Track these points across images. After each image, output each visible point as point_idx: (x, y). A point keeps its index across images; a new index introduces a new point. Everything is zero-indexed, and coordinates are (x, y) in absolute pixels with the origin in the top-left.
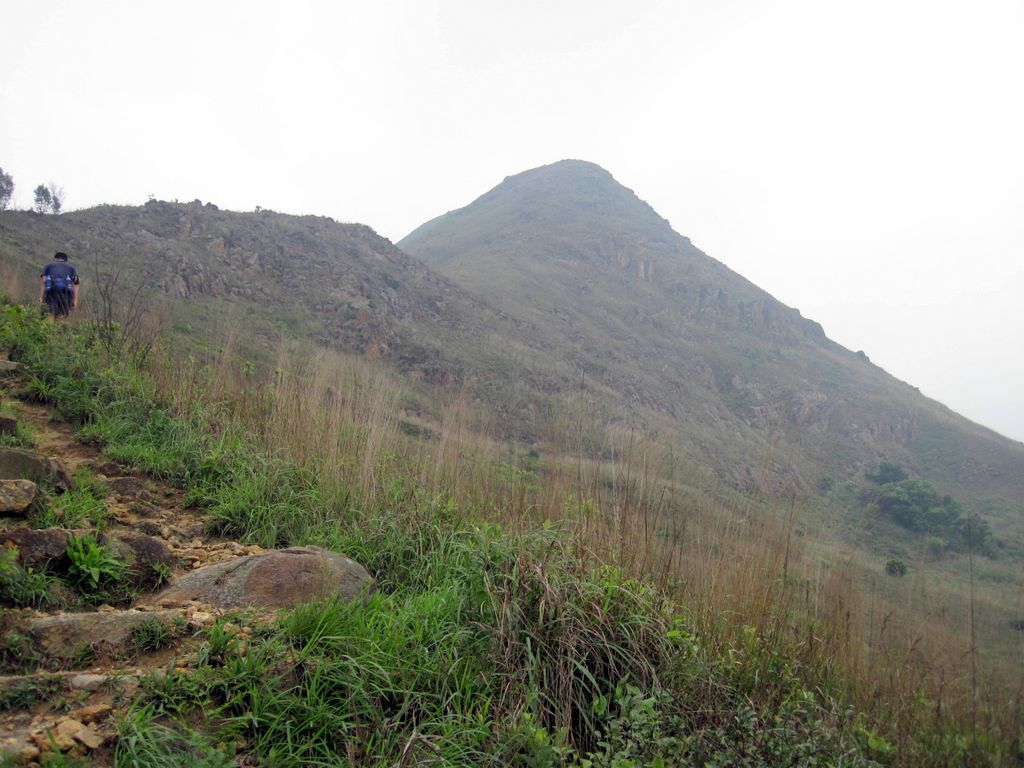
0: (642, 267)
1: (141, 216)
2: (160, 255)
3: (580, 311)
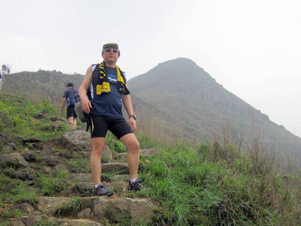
0: (206, 95)
1: (36, 75)
2: (43, 89)
3: (184, 110)
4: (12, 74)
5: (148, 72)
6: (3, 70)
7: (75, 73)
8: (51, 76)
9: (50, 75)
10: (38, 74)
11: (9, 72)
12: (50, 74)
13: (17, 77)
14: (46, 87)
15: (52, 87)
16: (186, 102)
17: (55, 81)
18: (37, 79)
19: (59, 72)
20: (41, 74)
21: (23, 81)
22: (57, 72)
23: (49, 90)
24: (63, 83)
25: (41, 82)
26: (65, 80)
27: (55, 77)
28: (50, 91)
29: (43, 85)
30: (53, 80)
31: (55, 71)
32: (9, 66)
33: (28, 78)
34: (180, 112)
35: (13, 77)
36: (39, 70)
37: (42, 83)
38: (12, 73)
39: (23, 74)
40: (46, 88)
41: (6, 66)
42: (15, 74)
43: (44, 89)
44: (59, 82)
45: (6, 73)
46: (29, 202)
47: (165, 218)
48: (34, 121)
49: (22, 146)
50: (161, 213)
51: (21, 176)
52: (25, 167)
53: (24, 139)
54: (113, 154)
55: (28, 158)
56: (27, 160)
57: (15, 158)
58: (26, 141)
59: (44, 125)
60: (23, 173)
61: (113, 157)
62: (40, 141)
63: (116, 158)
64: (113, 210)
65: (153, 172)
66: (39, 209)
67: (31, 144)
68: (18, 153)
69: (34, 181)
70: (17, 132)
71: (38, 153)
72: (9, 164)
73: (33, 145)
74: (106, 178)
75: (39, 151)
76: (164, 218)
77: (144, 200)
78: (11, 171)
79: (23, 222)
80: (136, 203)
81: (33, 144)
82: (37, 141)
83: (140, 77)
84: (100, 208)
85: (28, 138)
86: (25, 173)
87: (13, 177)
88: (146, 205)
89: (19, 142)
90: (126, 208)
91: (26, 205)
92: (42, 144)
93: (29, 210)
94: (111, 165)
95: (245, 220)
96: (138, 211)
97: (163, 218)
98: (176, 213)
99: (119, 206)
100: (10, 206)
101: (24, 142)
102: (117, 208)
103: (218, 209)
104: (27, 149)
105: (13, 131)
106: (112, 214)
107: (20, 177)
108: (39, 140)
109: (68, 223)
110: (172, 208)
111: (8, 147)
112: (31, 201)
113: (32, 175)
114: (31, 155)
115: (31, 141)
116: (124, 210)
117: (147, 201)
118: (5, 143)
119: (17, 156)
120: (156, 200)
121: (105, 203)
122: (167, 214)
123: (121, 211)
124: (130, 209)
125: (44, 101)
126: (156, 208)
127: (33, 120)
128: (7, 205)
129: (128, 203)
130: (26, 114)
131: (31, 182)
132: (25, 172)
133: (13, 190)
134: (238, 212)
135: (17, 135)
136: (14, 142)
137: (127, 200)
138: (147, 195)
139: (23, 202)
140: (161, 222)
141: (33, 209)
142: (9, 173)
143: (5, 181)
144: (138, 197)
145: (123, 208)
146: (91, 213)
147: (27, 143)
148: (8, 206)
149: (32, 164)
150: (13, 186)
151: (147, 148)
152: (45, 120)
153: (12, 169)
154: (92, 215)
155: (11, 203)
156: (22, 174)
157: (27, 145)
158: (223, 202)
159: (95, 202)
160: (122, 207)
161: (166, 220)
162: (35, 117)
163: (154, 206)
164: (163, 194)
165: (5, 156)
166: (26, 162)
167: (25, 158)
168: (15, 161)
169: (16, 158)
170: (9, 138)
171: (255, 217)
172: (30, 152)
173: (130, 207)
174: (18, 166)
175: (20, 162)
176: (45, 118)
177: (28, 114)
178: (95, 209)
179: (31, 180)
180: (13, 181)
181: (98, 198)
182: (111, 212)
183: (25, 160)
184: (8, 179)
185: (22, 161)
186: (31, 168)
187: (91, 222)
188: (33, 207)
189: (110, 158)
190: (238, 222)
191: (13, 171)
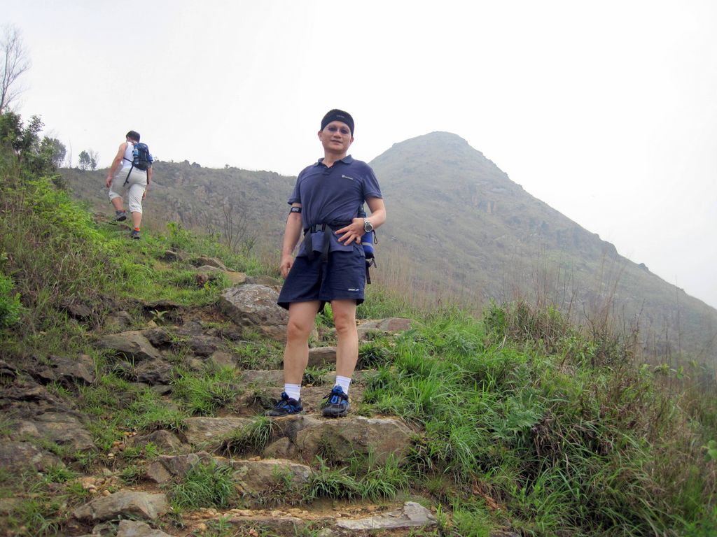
0: (489, 205)
2: (163, 198)
3: (446, 236)
4: (100, 170)
6: (81, 161)
7: (227, 165)
8: (177, 173)
9: (176, 170)
11: (94, 165)
12: (175, 168)
14: (168, 194)
15: (181, 194)
16: (449, 220)
17: (187, 182)
19: (194, 163)
20: (159, 169)
22: (191, 163)
23: (175, 200)
24: (203, 187)
25: (158, 185)
26: (206, 181)
27: (187, 174)
28: (177, 202)
29: (162, 191)
30: (183, 180)
31: (186, 162)
32: (94, 155)
34: (437, 240)
35: (103, 175)
37: (161, 186)
38: (100, 168)
40: (170, 197)
41: (89, 154)
43: (166, 199)
44: (195, 185)
45: (89, 168)
46: (170, 427)
47: (433, 455)
48: (162, 267)
49: (141, 318)
50: (425, 445)
51: (146, 377)
52: (152, 359)
53: (147, 304)
54: (319, 330)
55: (156, 342)
56: (155, 346)
57: (133, 342)
58: (150, 308)
59: (179, 275)
60: (149, 371)
61: (320, 335)
62: (177, 307)
63: (325, 339)
64: (332, 441)
65: (404, 365)
66: (189, 442)
67: (160, 314)
68: (137, 332)
69: (170, 386)
70: (130, 290)
71: (175, 330)
72: (122, 354)
73: (163, 315)
74: (311, 377)
75: (176, 327)
76: (431, 455)
77: (389, 420)
78: (125, 366)
79: (165, 466)
80: (377, 425)
81: (163, 312)
82: (172, 308)
84: (307, 437)
85: (154, 301)
86: (152, 371)
87: (131, 379)
88: (397, 430)
89: (136, 310)
90: (357, 436)
91: (166, 434)
92: (181, 313)
93: (170, 443)
94: (319, 353)
95: (586, 455)
96: (380, 442)
97: (428, 454)
98: (453, 443)
99: (344, 433)
100: (133, 436)
101: (147, 310)
102: (341, 438)
103: (533, 434)
104: (152, 324)
105: (125, 289)
106: (330, 448)
107: (144, 378)
108: (176, 304)
109: (249, 466)
110: (445, 434)
111: (117, 321)
112: (175, 425)
113: (166, 375)
114: (162, 336)
115: (161, 307)
116: (354, 440)
117: (397, 423)
118: (111, 312)
119: (136, 338)
120: (412, 419)
121: (318, 427)
122: (438, 447)
123: (347, 442)
124: (366, 438)
125: (173, 225)
126: (413, 434)
127: (157, 264)
128: (127, 433)
129: (361, 427)
130: (144, 254)
131: (165, 388)
132: (153, 369)
133: (135, 405)
134: (572, 441)
135: (131, 296)
136: (128, 311)
137: (358, 421)
138: (396, 411)
139: (159, 428)
140: (426, 463)
141: (178, 441)
142: (122, 371)
143: (117, 387)
144: (378, 413)
145: (353, 436)
146: (290, 446)
147: (152, 312)
148: (128, 436)
149: (164, 352)
150: (134, 398)
151: (384, 316)
152: (181, 265)
153: (129, 364)
154: (292, 450)
155: (133, 430)
156: (148, 374)
157: (151, 316)
158: (543, 423)
159: (298, 425)
160: (350, 435)
161: (434, 458)
162: (160, 258)
163: (411, 431)
164: (426, 407)
165: (113, 337)
166: (154, 349)
167: (151, 342)
168: (133, 347)
169: (135, 341)
170: (118, 302)
171: (606, 449)
172: (159, 329)
173: (365, 433)
174: (138, 358)
175: (143, 350)
176: (181, 260)
177: (146, 253)
178: (298, 439)
179: (165, 383)
180: (134, 388)
181: (303, 419)
182: (329, 445)
183: (151, 346)
184: (121, 383)
185: (147, 348)
186: (164, 360)
187: (293, 464)
188: (179, 437)
189: (314, 339)
190: (572, 459)
191: (129, 368)
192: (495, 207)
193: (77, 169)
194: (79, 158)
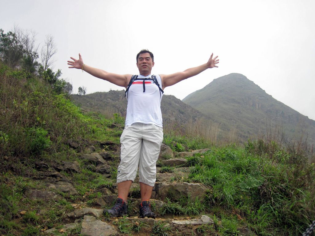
0: (257, 105)
1: (108, 95)
3: (238, 119)
4: (87, 95)
5: (204, 87)
6: (79, 91)
8: (120, 95)
9: (119, 94)
10: (110, 94)
11: (85, 93)
13: (91, 97)
14: (116, 104)
15: (122, 104)
16: (239, 112)
18: (109, 98)
20: (112, 93)
21: (97, 101)
23: (119, 107)
25: (112, 101)
29: (113, 103)
30: (123, 98)
31: (124, 90)
32: (85, 88)
33: (101, 97)
35: (88, 97)
36: (110, 90)
39: (97, 94)
41: (82, 88)
42: (90, 95)
43: (115, 106)
45: (83, 94)
46: (108, 187)
47: (215, 198)
48: (109, 130)
49: (100, 148)
50: (212, 194)
51: (101, 170)
52: (103, 164)
53: (102, 143)
54: (174, 153)
55: (105, 157)
56: (104, 159)
57: (95, 157)
58: (103, 144)
59: (116, 132)
60: (102, 168)
61: (174, 155)
62: (114, 144)
63: (176, 156)
64: (173, 192)
65: (206, 164)
66: (115, 192)
67: (107, 147)
68: (97, 153)
69: (110, 174)
70: (95, 138)
71: (113, 153)
72: (91, 162)
73: (108, 147)
74: (168, 170)
75: (114, 152)
77: (198, 184)
78: (92, 166)
79: (104, 200)
80: (192, 186)
81: (108, 146)
82: (112, 144)
83: (198, 92)
84: (163, 190)
85: (104, 142)
86: (103, 168)
87: (94, 171)
88: (200, 188)
89: (97, 145)
90: (184, 190)
91: (106, 189)
92: (116, 146)
93: (108, 193)
94: (172, 161)
95: (282, 198)
96: (193, 193)
97: (213, 197)
98: (224, 194)
99: (178, 189)
100: (93, 191)
101: (102, 145)
102: (177, 190)
103: (259, 190)
104: (104, 150)
105: (93, 137)
106: (172, 195)
107: (100, 171)
109: (139, 201)
110: (221, 190)
111: (89, 149)
113: (109, 170)
114: (107, 155)
115: (107, 144)
116: (182, 192)
117: (201, 185)
118: (87, 146)
119: (97, 155)
120: (208, 184)
121: (167, 186)
122: (218, 195)
123: (179, 192)
124: (187, 191)
125: (116, 115)
126: (208, 190)
129: (185, 186)
130: (102, 124)
131: (108, 175)
132: (104, 167)
133: (95, 180)
134: (275, 192)
135: (96, 140)
136: (94, 145)
137: (184, 184)
138: (201, 181)
139: (103, 187)
140: (212, 201)
141: (111, 192)
142: (91, 168)
143: (89, 173)
144: (193, 182)
145: (182, 190)
146: (156, 194)
147: (104, 146)
148: (91, 191)
149: (108, 161)
150: (95, 177)
151: (203, 148)
152: (118, 129)
153: (93, 165)
154: (157, 196)
155: (94, 189)
156: (102, 169)
157: (104, 148)
158: (263, 185)
159: (159, 186)
160: (180, 190)
162: (109, 127)
163: (206, 188)
164: (214, 180)
165: (87, 155)
166: (104, 160)
167: (103, 157)
168: (95, 159)
169: (96, 156)
170: (90, 142)
171: (290, 195)
172: (106, 152)
173: (187, 189)
174: (98, 163)
175: (99, 160)
176: (117, 127)
178: (159, 191)
179: (108, 173)
180: (95, 174)
181: (161, 183)
182: (172, 193)
183: (103, 159)
185: (101, 159)
186: (108, 164)
187: (156, 201)
188: (111, 191)
189: (171, 156)
190: (276, 200)
191: (94, 167)
192: (260, 105)
193: (77, 95)
194: (78, 90)
